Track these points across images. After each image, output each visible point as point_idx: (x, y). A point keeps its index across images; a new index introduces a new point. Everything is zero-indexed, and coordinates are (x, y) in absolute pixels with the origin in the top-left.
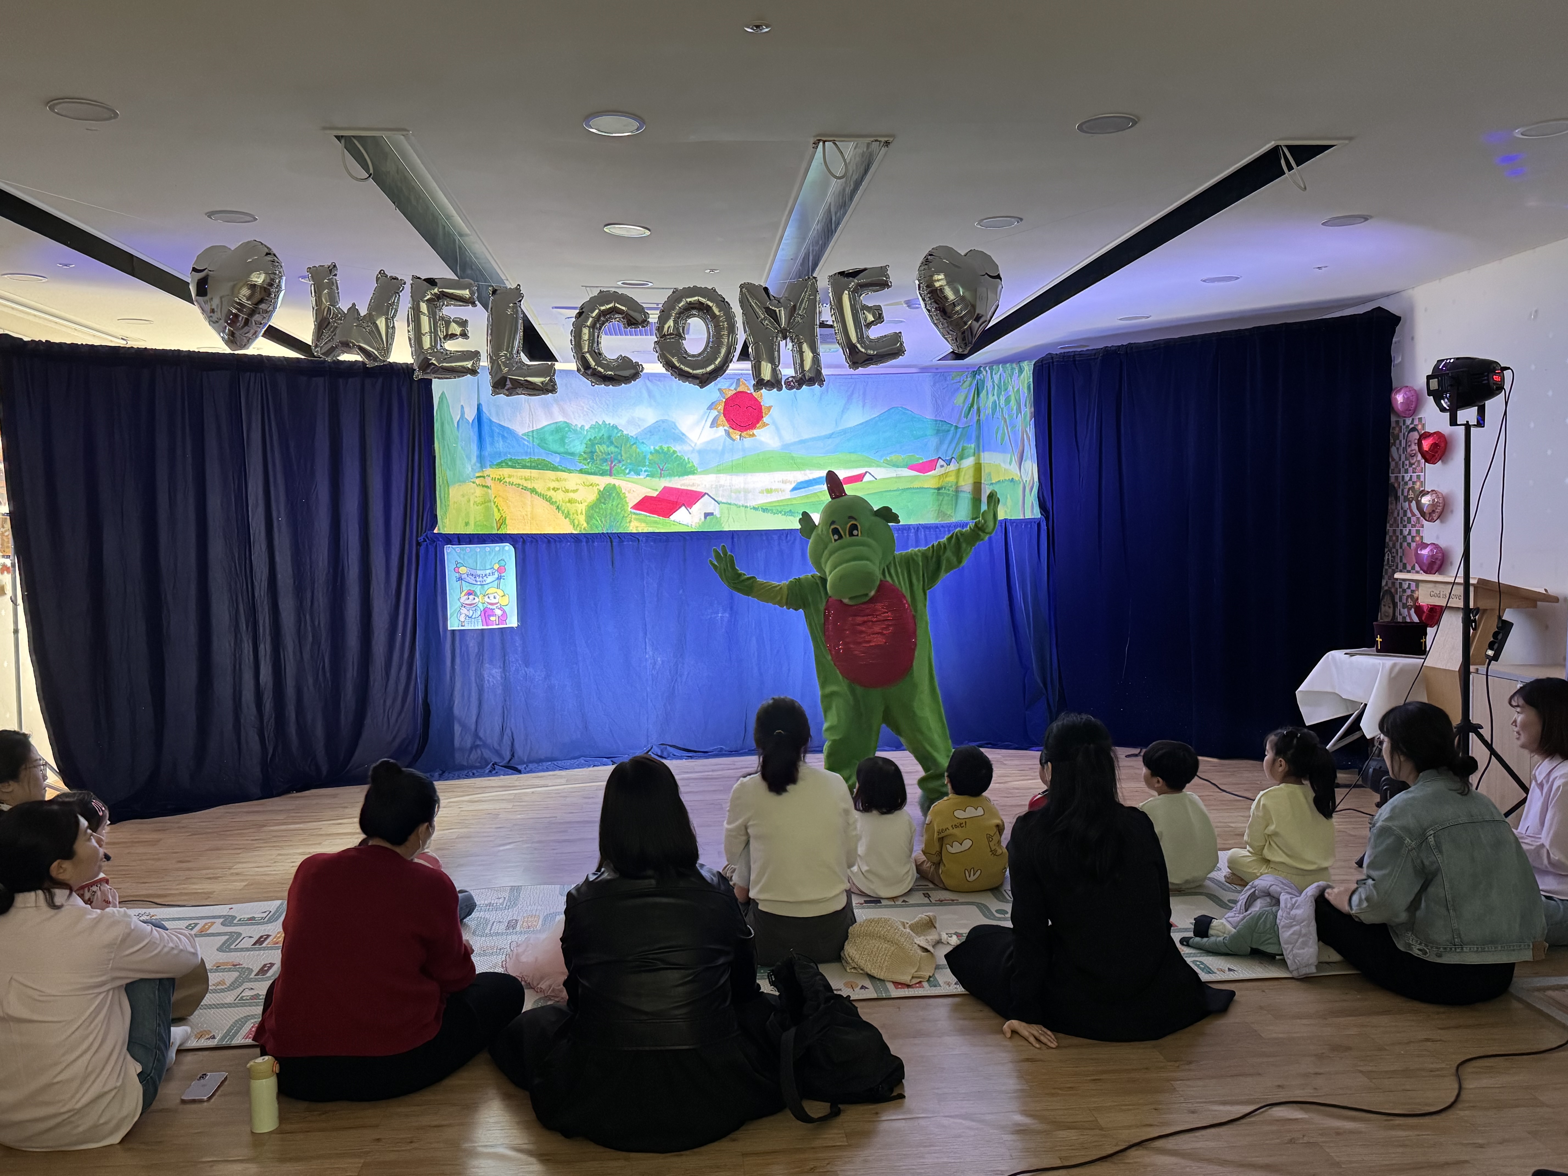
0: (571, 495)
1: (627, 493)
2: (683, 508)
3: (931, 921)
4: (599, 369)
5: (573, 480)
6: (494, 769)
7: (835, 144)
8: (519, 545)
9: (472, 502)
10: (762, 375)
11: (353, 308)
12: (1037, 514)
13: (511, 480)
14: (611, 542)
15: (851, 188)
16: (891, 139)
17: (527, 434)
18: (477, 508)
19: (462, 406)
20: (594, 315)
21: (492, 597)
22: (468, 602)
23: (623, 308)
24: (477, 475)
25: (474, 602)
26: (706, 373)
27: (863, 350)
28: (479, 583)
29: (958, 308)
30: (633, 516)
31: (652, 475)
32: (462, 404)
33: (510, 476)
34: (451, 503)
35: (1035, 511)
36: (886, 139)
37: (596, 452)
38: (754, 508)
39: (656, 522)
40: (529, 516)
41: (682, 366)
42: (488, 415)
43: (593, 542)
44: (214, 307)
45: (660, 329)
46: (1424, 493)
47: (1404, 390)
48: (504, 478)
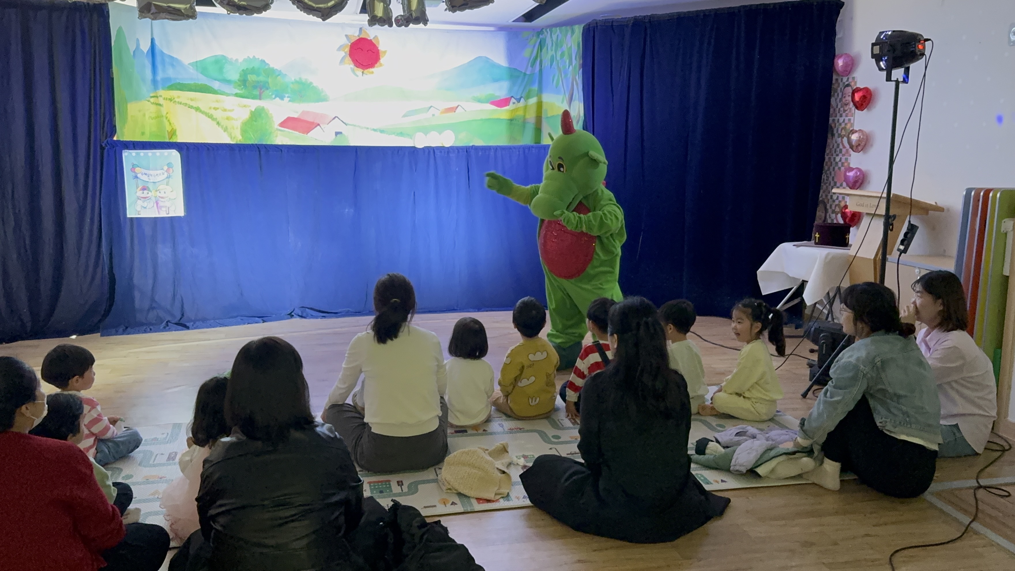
0: (229, 114)
1: (273, 113)
2: (318, 127)
3: (504, 447)
5: (230, 102)
6: (168, 325)
8: (185, 152)
9: (147, 117)
10: (376, 13)
13: (180, 100)
14: (260, 152)
17: (191, 64)
18: (152, 121)
19: (138, 40)
21: (162, 192)
22: (143, 195)
24: (152, 95)
25: (148, 195)
28: (151, 181)
30: (279, 132)
31: (293, 101)
32: (137, 37)
33: (178, 97)
34: (128, 117)
37: (248, 80)
38: (374, 130)
39: (297, 138)
40: (195, 129)
41: (308, 2)
42: (160, 47)
43: (245, 150)
46: (853, 132)
47: (843, 57)
48: (174, 99)
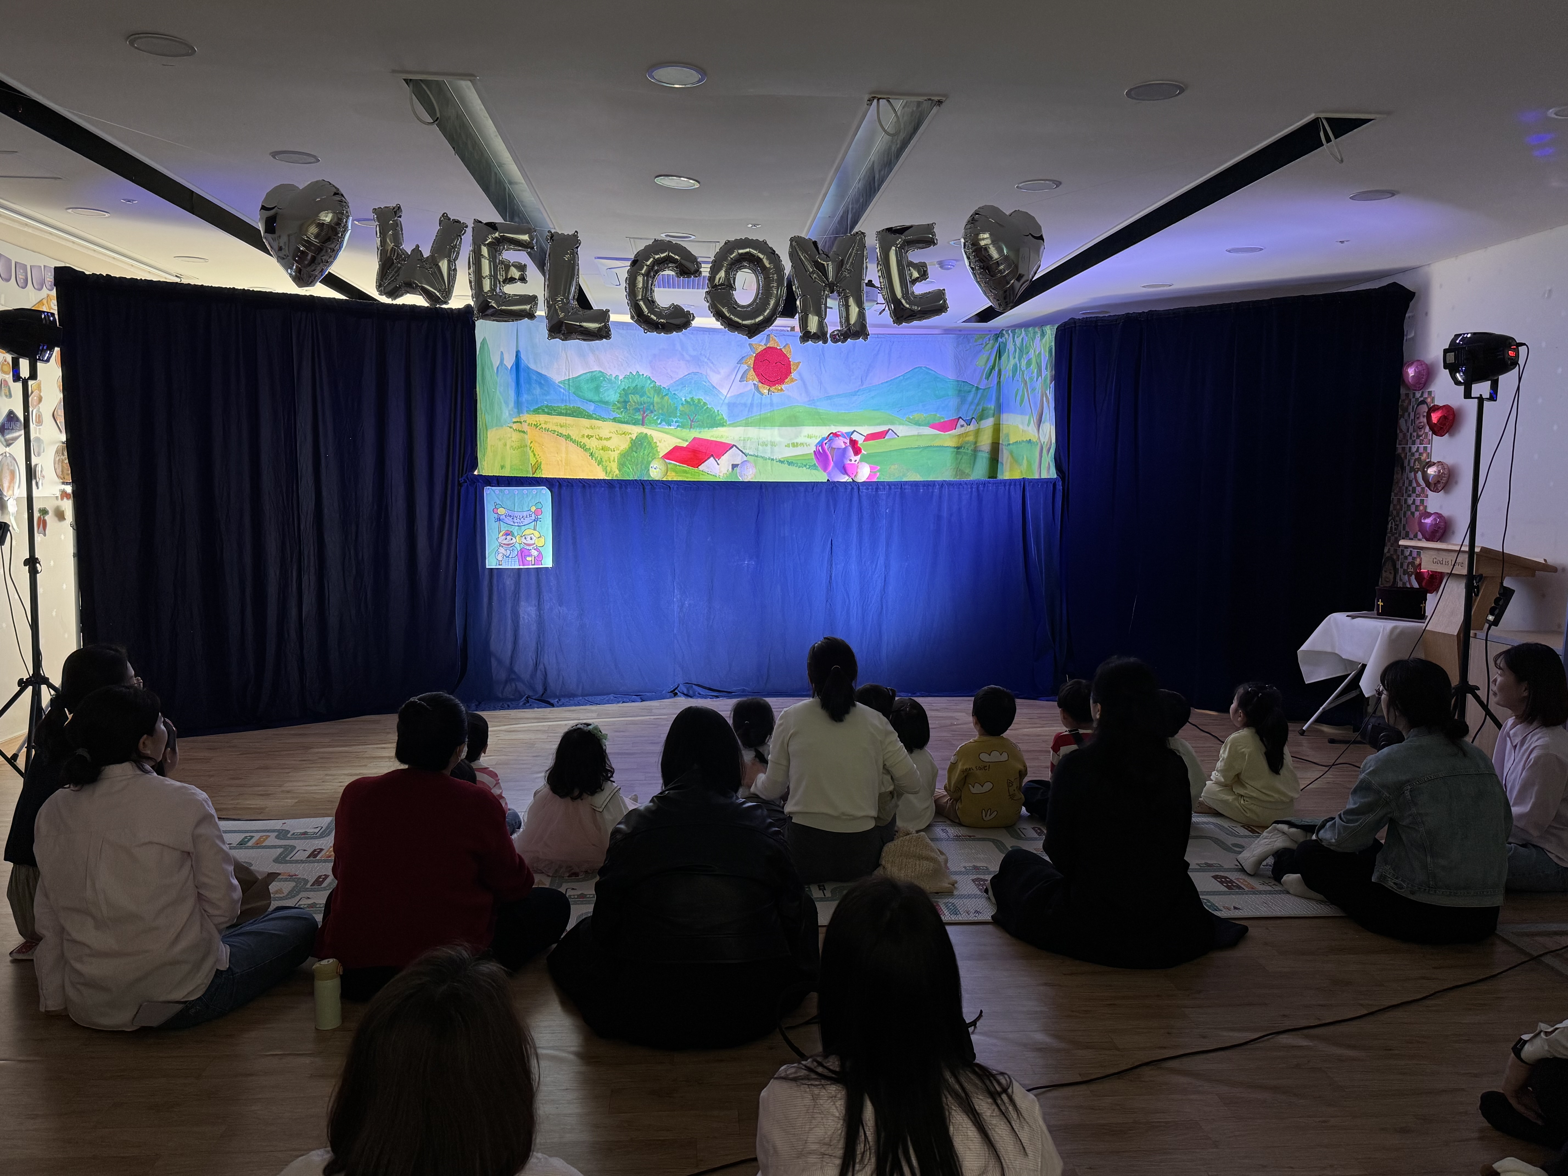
0: (605, 443)
1: (658, 442)
2: (712, 458)
4: (652, 316)
5: (606, 428)
6: (528, 702)
7: (888, 101)
8: (556, 489)
9: (508, 447)
10: (809, 328)
11: (417, 250)
12: (1053, 474)
13: (547, 426)
14: (644, 489)
15: (898, 146)
16: (944, 99)
17: (563, 382)
18: (514, 452)
19: (502, 353)
20: (648, 263)
21: (528, 539)
22: (505, 542)
23: (677, 257)
24: (514, 420)
25: (512, 542)
26: (755, 324)
27: (908, 306)
28: (516, 524)
29: (1002, 267)
30: (664, 465)
31: (683, 426)
32: (502, 349)
33: (546, 423)
34: (489, 447)
35: (1051, 472)
36: (939, 99)
37: (629, 401)
38: (780, 461)
39: (685, 472)
40: (564, 461)
41: (731, 316)
42: (526, 362)
43: (626, 488)
44: (282, 244)
45: (712, 279)
46: (1430, 464)
47: (1415, 364)
48: (540, 424)
